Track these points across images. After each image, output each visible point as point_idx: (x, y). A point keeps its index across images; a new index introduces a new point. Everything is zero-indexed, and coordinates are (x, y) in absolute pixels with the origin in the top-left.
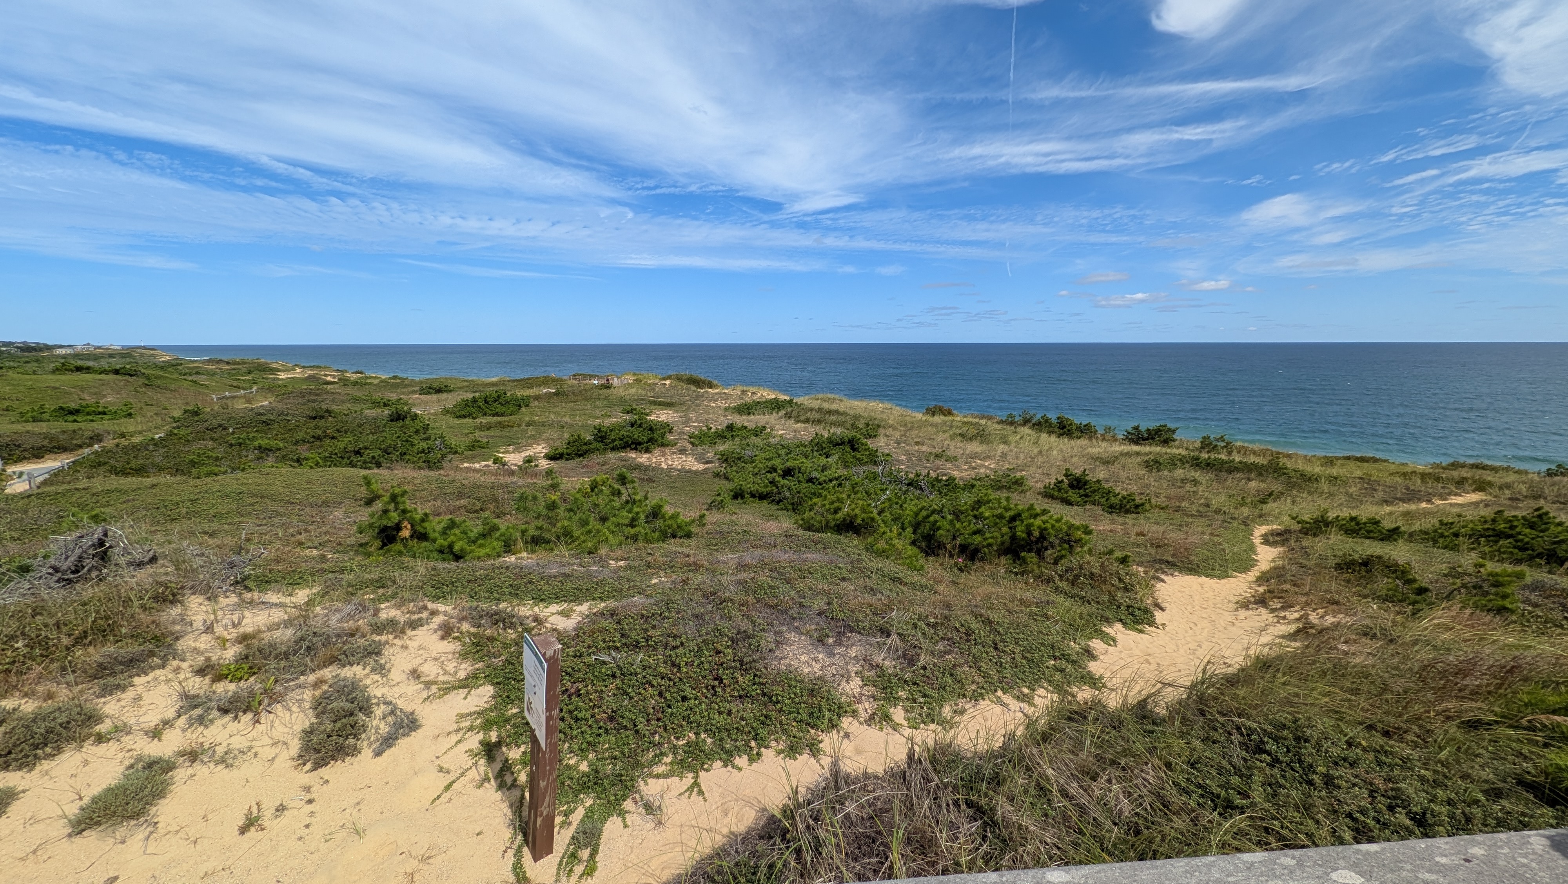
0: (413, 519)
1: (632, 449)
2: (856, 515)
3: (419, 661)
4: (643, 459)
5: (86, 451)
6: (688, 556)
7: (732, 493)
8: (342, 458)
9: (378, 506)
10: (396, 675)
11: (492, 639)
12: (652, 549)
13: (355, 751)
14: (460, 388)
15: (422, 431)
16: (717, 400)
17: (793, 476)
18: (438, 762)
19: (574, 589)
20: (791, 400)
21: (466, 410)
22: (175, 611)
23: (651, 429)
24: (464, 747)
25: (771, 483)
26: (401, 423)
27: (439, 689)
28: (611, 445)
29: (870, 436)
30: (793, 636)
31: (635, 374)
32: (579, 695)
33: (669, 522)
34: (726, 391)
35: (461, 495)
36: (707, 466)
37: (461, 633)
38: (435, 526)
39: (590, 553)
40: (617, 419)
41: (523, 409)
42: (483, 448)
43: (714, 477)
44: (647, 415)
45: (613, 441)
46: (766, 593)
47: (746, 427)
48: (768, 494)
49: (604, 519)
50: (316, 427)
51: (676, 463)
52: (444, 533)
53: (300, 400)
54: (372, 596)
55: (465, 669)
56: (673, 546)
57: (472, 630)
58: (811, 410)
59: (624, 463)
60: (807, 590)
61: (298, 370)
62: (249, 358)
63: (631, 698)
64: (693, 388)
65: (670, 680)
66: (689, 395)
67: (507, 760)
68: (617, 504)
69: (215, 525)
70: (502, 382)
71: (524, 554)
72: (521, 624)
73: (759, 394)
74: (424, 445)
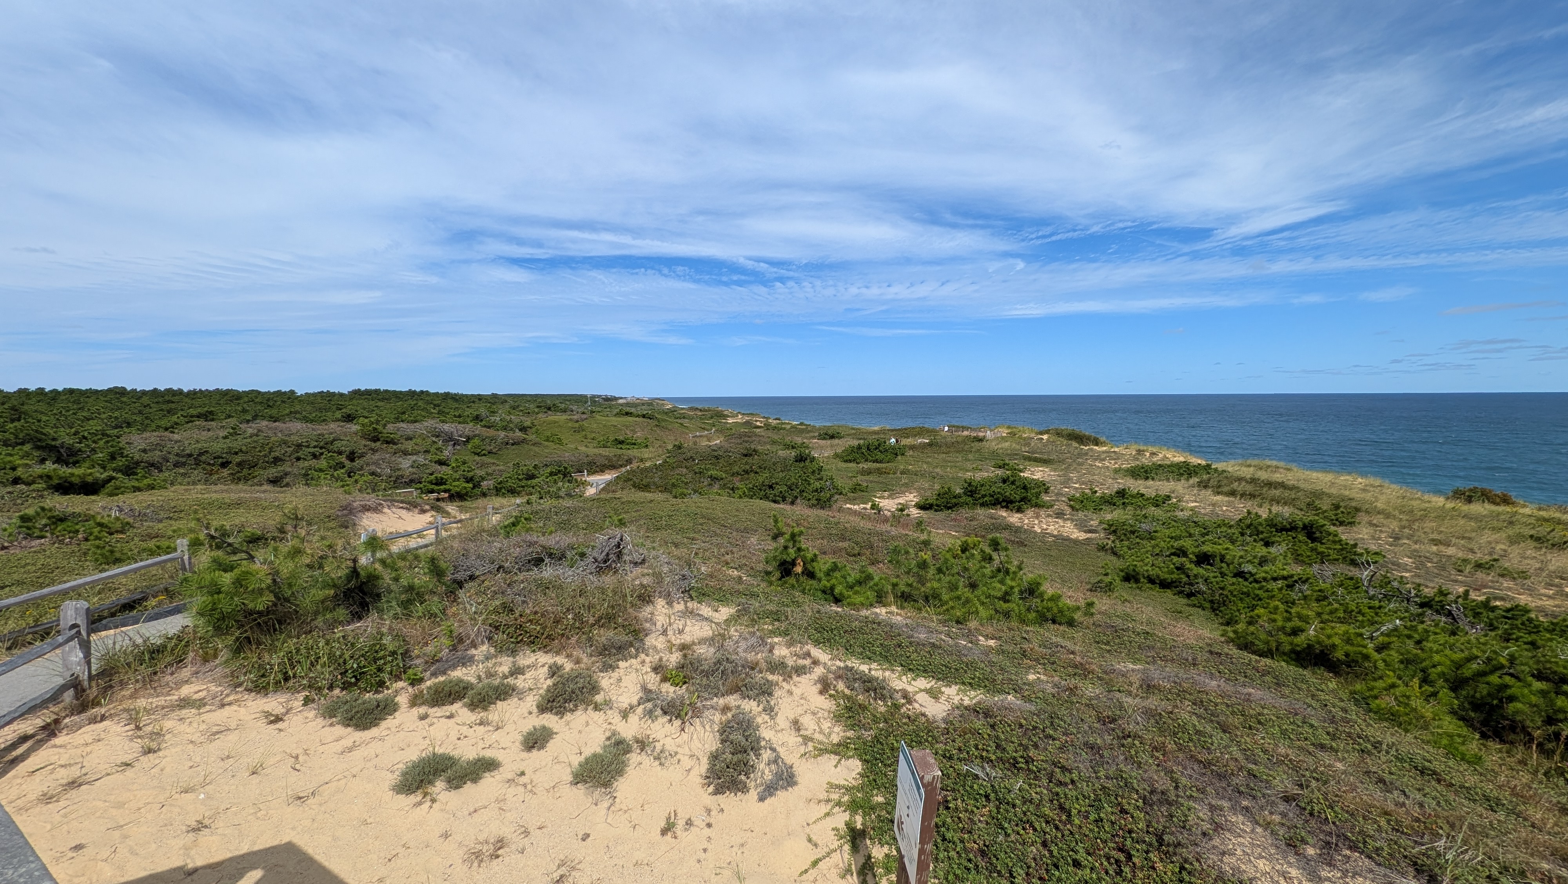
0: (805, 557)
1: (1002, 507)
2: (1334, 646)
3: (800, 711)
4: (1014, 518)
5: (624, 470)
6: (1073, 653)
7: (1122, 574)
8: (761, 490)
9: (782, 541)
10: (782, 721)
11: (863, 708)
12: (1027, 632)
13: (744, 789)
14: (848, 435)
15: (817, 472)
16: (1104, 460)
17: (1211, 565)
18: (807, 830)
19: (943, 665)
20: (1209, 466)
21: (852, 455)
22: (649, 609)
23: (1025, 488)
24: (831, 823)
25: (1178, 569)
26: (802, 464)
27: (815, 748)
28: (981, 501)
29: (1342, 523)
30: (1238, 819)
31: (1009, 427)
32: (948, 808)
33: (1050, 604)
34: (1116, 450)
35: (843, 538)
36: (1089, 535)
37: (837, 691)
38: (822, 566)
39: (958, 622)
40: (987, 473)
41: (899, 457)
42: (863, 491)
43: (1099, 550)
44: (1021, 471)
45: (984, 496)
46: (1191, 740)
47: (1143, 495)
48: (1172, 582)
49: (973, 586)
50: (747, 463)
51: (1052, 527)
52: (828, 574)
53: (739, 441)
54: (770, 628)
55: (837, 734)
56: (1053, 634)
57: (847, 692)
58: (1240, 479)
59: (994, 521)
60: (1258, 751)
61: (740, 416)
62: (712, 407)
63: (1007, 835)
64: (1075, 444)
65: (1057, 828)
66: (1069, 452)
67: (869, 857)
68: (988, 571)
69: (678, 538)
70: (883, 431)
71: (894, 609)
72: (891, 698)
73: (1161, 456)
74: (817, 485)
